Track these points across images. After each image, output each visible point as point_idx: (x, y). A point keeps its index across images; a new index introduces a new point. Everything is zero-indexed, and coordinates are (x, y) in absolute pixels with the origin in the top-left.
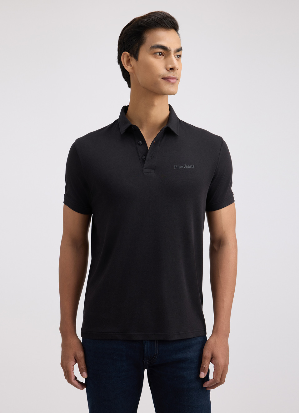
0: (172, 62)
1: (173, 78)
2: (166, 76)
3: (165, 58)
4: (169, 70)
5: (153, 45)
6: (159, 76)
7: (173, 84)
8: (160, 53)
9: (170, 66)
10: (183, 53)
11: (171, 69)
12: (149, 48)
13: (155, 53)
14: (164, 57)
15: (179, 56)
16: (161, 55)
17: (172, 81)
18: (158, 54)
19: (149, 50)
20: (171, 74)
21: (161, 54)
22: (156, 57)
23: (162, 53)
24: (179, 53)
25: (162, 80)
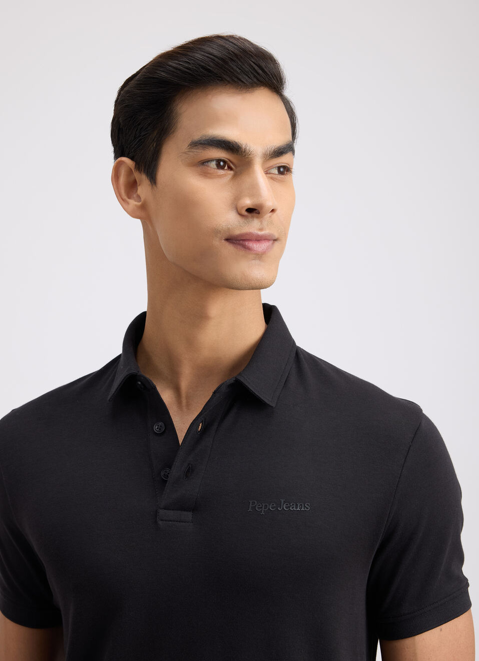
0: (254, 190)
1: (259, 239)
2: (237, 232)
3: (235, 176)
4: (246, 213)
5: (197, 137)
6: (216, 232)
7: (260, 256)
8: (218, 161)
9: (248, 202)
10: (297, 161)
11: (250, 210)
12: (185, 146)
13: (204, 162)
14: (232, 172)
15: (285, 170)
16: (222, 168)
17: (256, 247)
18: (213, 164)
19: (185, 153)
20: (253, 227)
21: (221, 164)
22: (206, 175)
23: (225, 162)
24: (283, 160)
25: (227, 244)
